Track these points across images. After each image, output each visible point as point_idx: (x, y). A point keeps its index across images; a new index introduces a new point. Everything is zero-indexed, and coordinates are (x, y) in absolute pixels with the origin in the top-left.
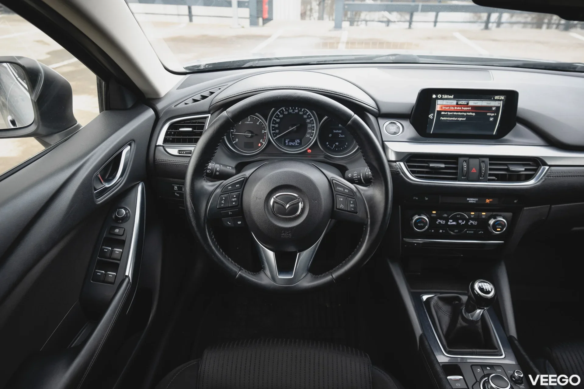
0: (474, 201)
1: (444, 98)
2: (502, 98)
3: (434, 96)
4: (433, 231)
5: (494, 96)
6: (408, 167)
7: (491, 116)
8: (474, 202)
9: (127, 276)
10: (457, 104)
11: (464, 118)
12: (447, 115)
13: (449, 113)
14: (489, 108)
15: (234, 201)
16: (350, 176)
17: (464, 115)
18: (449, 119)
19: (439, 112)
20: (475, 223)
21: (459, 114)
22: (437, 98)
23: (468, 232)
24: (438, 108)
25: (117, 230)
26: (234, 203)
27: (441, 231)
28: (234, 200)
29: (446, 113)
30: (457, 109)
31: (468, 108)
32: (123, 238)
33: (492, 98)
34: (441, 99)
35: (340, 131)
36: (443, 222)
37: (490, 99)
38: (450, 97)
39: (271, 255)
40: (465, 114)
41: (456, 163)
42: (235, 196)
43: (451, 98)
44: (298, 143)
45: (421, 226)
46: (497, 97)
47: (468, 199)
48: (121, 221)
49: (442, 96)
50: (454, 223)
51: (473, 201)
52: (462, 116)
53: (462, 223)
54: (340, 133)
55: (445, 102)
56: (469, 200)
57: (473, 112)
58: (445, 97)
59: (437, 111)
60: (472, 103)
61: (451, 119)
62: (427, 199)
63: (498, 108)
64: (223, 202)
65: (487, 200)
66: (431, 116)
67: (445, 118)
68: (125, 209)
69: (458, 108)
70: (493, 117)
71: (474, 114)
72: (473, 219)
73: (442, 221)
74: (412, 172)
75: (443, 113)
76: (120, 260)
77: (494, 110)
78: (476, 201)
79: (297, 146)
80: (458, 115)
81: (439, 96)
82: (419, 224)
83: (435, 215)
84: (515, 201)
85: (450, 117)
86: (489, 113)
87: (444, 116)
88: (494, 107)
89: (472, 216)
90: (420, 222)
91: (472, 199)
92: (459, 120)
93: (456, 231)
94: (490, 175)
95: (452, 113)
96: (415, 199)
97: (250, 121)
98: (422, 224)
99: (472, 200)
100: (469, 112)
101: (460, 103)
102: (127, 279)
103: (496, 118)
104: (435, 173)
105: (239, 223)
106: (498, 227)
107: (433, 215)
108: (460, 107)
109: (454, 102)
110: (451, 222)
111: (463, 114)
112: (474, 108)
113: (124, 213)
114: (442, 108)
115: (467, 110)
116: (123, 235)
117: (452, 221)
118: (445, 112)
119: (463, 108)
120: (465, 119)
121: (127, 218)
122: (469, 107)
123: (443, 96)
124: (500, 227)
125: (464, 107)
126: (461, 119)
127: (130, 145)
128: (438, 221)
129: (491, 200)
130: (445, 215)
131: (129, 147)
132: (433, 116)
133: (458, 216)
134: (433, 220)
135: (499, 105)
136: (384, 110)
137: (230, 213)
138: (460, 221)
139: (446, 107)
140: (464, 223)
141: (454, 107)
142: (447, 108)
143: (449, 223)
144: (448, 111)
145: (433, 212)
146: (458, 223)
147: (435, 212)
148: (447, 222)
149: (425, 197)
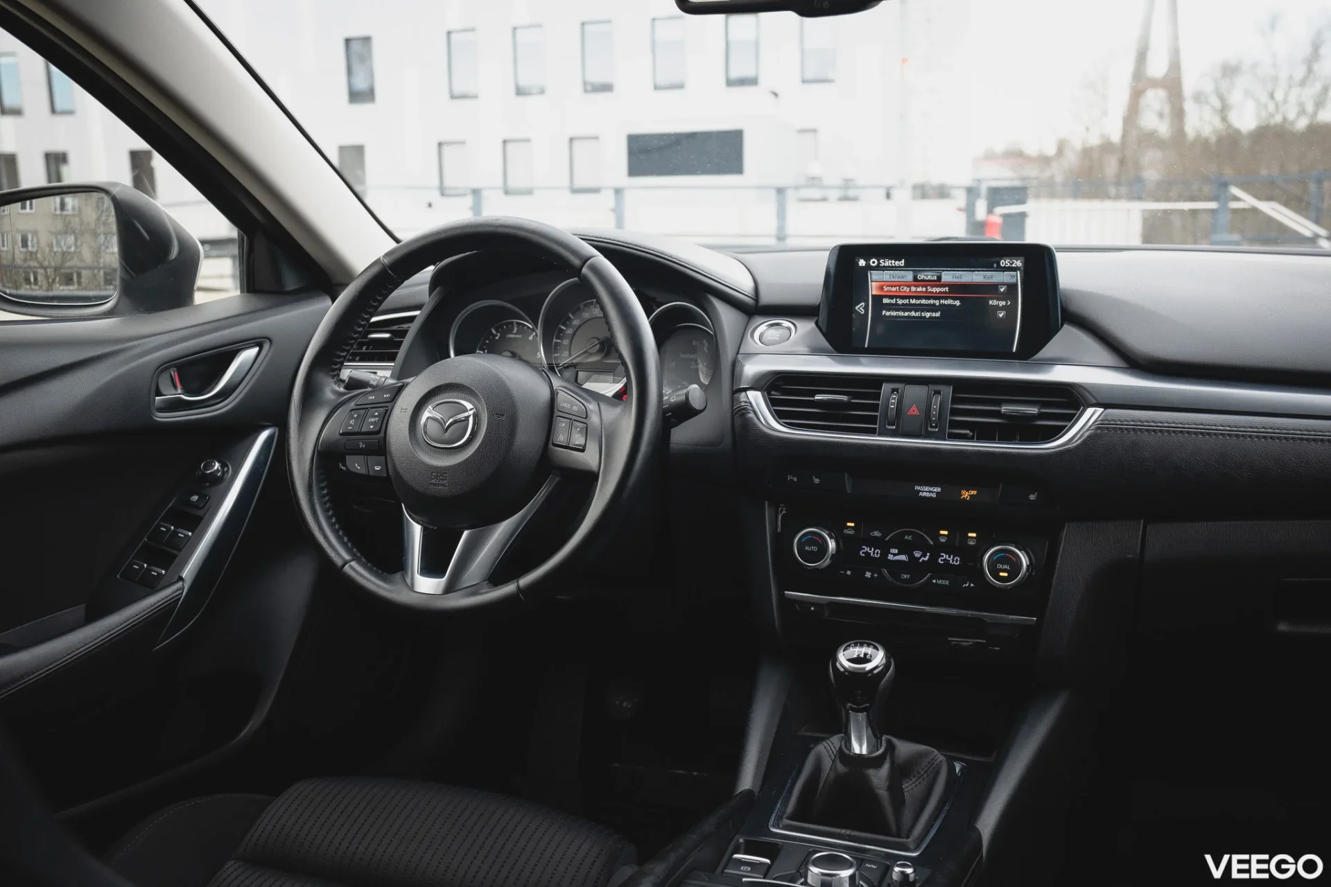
0: (933, 492)
1: (884, 266)
2: (1018, 263)
3: (862, 263)
4: (849, 573)
5: (998, 259)
6: (772, 403)
7: (997, 308)
8: (932, 495)
9: (181, 579)
10: (915, 279)
11: (936, 311)
12: (896, 304)
13: (900, 302)
14: (992, 288)
15: (372, 423)
17: (934, 305)
18: (901, 314)
19: (878, 299)
20: (955, 561)
21: (923, 301)
22: (869, 267)
23: (934, 581)
24: (873, 290)
25: (195, 498)
26: (372, 427)
27: (868, 575)
28: (373, 420)
29: (893, 301)
30: (916, 292)
31: (943, 290)
32: (200, 513)
33: (995, 265)
34: (878, 268)
36: (875, 553)
37: (988, 266)
38: (897, 263)
39: (417, 530)
40: (937, 303)
42: (376, 414)
43: (900, 267)
45: (810, 546)
46: (1005, 262)
47: (917, 488)
49: (879, 263)
50: (903, 558)
51: (930, 492)
52: (932, 308)
53: (923, 558)
55: (886, 276)
56: (919, 491)
57: (954, 299)
58: (887, 264)
59: (873, 296)
60: (948, 276)
61: (906, 314)
62: (817, 481)
63: (1012, 287)
64: (352, 422)
65: (963, 492)
66: (860, 308)
67: (894, 313)
68: (223, 465)
69: (919, 289)
70: (1003, 308)
71: (958, 303)
72: (948, 549)
73: (872, 549)
74: (779, 415)
75: (886, 301)
76: (180, 550)
77: (1003, 293)
78: (937, 493)
80: (920, 305)
81: (873, 262)
82: (807, 548)
83: (852, 532)
84: (1032, 497)
85: (904, 310)
86: (992, 299)
87: (890, 307)
88: (1003, 284)
89: (943, 540)
90: (811, 543)
91: (926, 489)
92: (925, 317)
93: (905, 576)
95: (906, 301)
96: (791, 480)
97: (516, 334)
98: (815, 549)
99: (928, 492)
100: (946, 298)
101: (921, 276)
102: (180, 584)
103: (1011, 310)
104: (832, 416)
105: (377, 468)
106: (1000, 566)
107: (846, 532)
108: (923, 287)
109: (908, 276)
110: (895, 555)
111: (932, 302)
112: (956, 289)
113: (216, 468)
114: (881, 288)
115: (940, 292)
116: (203, 507)
117: (896, 551)
118: (891, 297)
119: (930, 289)
120: (938, 314)
122: (944, 285)
123: (881, 261)
124: (1006, 567)
125: (932, 286)
126: (928, 315)
127: (260, 346)
128: (864, 549)
129: (973, 492)
130: (877, 534)
131: (255, 350)
132: (866, 308)
133: (906, 537)
134: (848, 546)
135: (1014, 281)
137: (362, 445)
138: (917, 554)
139: (892, 286)
140: (926, 559)
141: (909, 286)
142: (894, 289)
143: (890, 557)
144: (897, 297)
145: (849, 524)
146: (911, 556)
147: (853, 525)
148: (885, 553)
149: (814, 477)
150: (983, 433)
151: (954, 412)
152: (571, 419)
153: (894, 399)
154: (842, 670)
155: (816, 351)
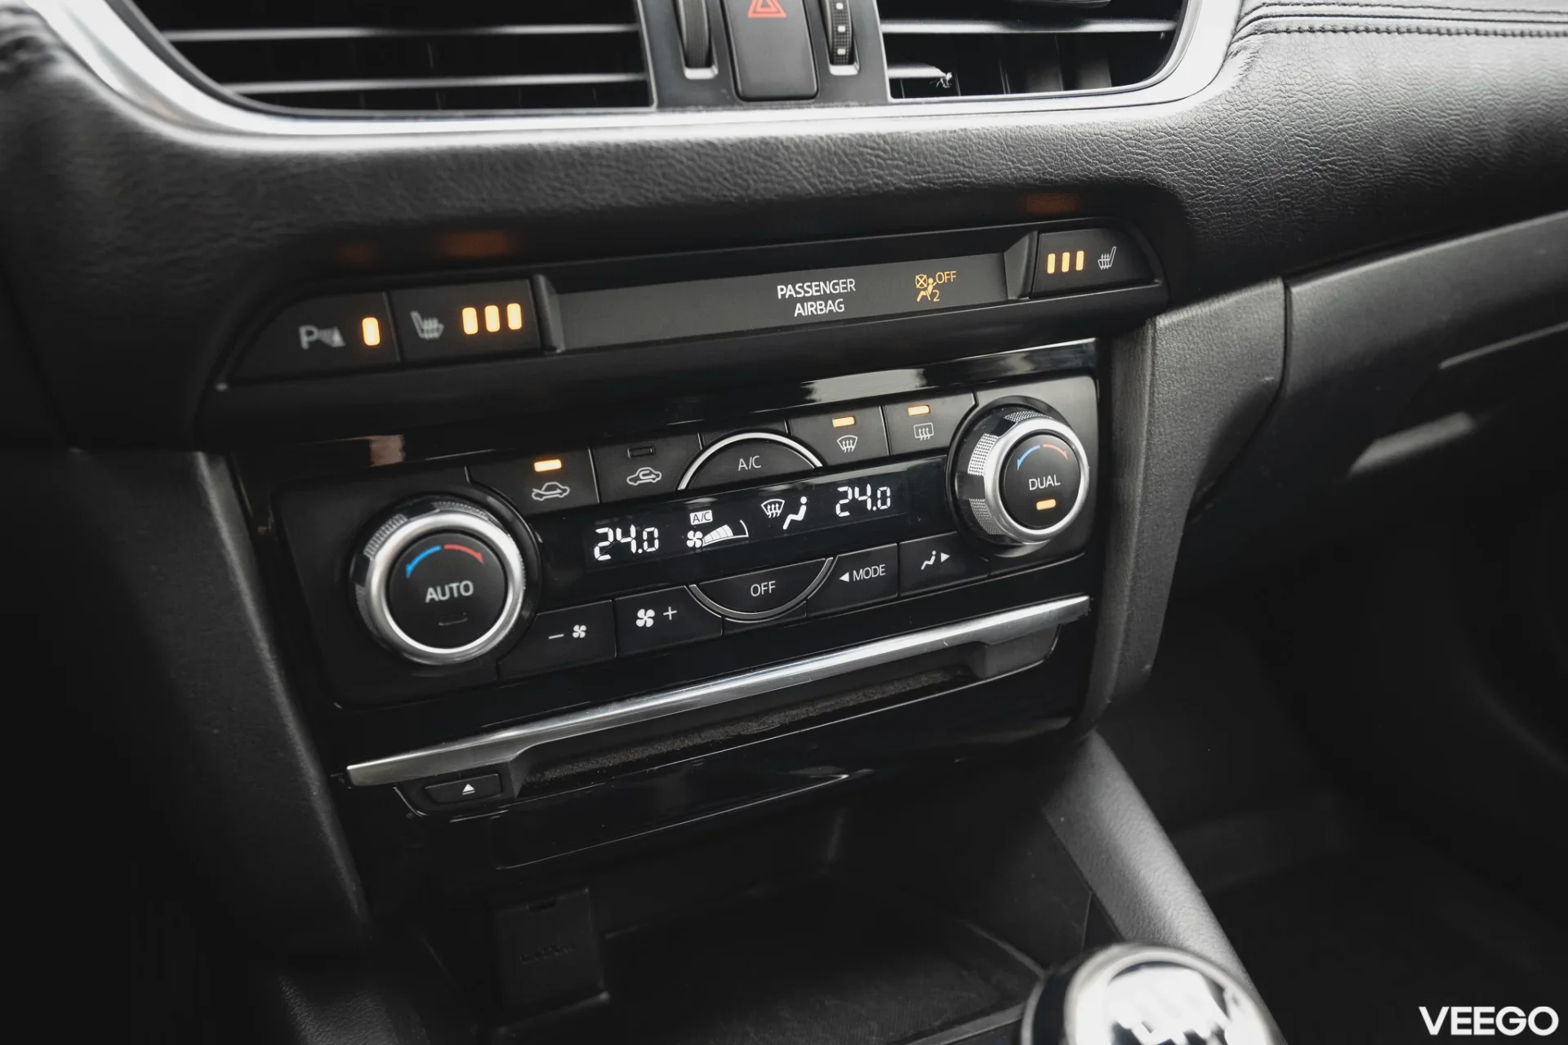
0: (833, 297)
4: (579, 631)
8: (832, 307)
20: (881, 499)
23: (846, 578)
27: (645, 618)
36: (643, 541)
47: (785, 291)
50: (731, 530)
51: (825, 297)
53: (791, 517)
56: (792, 301)
65: (920, 280)
73: (633, 530)
78: (847, 297)
82: (432, 594)
84: (1105, 261)
91: (813, 288)
93: (754, 589)
96: (317, 345)
98: (463, 588)
106: (1034, 486)
107: (543, 495)
110: (706, 529)
117: (707, 516)
124: (1049, 485)
128: (605, 537)
129: (947, 276)
133: (742, 465)
134: (555, 543)
140: (800, 517)
143: (694, 540)
145: (541, 466)
146: (759, 522)
147: (555, 464)
148: (677, 527)
149: (415, 315)
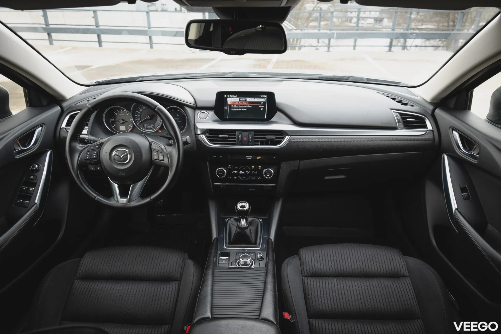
1: (231, 97)
2: (266, 96)
3: (225, 96)
4: (230, 178)
5: (260, 95)
6: (207, 137)
7: (261, 108)
8: (250, 158)
9: (36, 203)
10: (240, 100)
11: (245, 109)
12: (235, 107)
13: (236, 106)
14: (259, 103)
15: (94, 156)
16: (171, 143)
17: (245, 107)
18: (236, 109)
19: (230, 106)
20: (256, 172)
21: (242, 106)
22: (227, 97)
23: (251, 178)
24: (229, 103)
25: (32, 177)
26: (94, 157)
27: (235, 178)
28: (94, 154)
29: (234, 106)
30: (240, 104)
31: (247, 103)
32: (35, 181)
33: (260, 97)
34: (230, 97)
35: (178, 119)
36: (236, 172)
37: (258, 97)
38: (235, 96)
39: (116, 186)
40: (246, 106)
41: (235, 135)
42: (95, 153)
43: (235, 97)
44: (152, 127)
45: (220, 173)
46: (262, 96)
47: (247, 157)
48: (35, 172)
49: (230, 96)
50: (243, 173)
52: (244, 108)
54: (178, 120)
55: (232, 100)
57: (250, 105)
58: (232, 96)
59: (229, 105)
60: (248, 100)
61: (238, 109)
62: (221, 157)
63: (264, 102)
64: (88, 156)
65: (258, 157)
66: (225, 108)
67: (234, 109)
68: (38, 165)
69: (241, 103)
70: (262, 108)
71: (251, 106)
72: (254, 170)
74: (210, 141)
75: (232, 106)
76: (32, 194)
77: (262, 104)
78: (252, 158)
79: (152, 128)
80: (241, 107)
81: (228, 96)
83: (230, 168)
84: (274, 158)
85: (237, 108)
86: (259, 105)
87: (233, 108)
88: (262, 102)
89: (253, 168)
90: (220, 172)
92: (243, 110)
93: (244, 177)
94: (255, 141)
95: (238, 106)
96: (214, 157)
97: (122, 114)
98: (222, 173)
99: (249, 157)
100: (248, 105)
101: (241, 99)
102: (36, 205)
103: (264, 108)
104: (224, 141)
105: (99, 168)
106: (267, 174)
107: (229, 168)
108: (242, 102)
109: (238, 100)
110: (241, 172)
111: (244, 106)
112: (250, 103)
113: (37, 167)
114: (231, 103)
115: (246, 104)
116: (35, 180)
117: (241, 171)
118: (234, 105)
119: (243, 103)
120: (246, 109)
121: (39, 171)
122: (246, 102)
123: (231, 96)
124: (269, 174)
125: (244, 102)
126: (243, 109)
127: (42, 126)
128: (233, 171)
129: (260, 157)
130: (236, 168)
131: (41, 128)
132: (227, 108)
133: (244, 168)
134: (229, 171)
135: (265, 101)
136: (199, 105)
137: (92, 162)
138: (247, 172)
139: (234, 102)
140: (249, 173)
141: (238, 102)
142: (234, 103)
143: (240, 173)
144: (235, 105)
145: (229, 166)
146: (245, 172)
147: (230, 166)
148: (239, 172)
150: (262, 143)
151: (255, 138)
152: (157, 152)
153: (240, 136)
154: (239, 209)
155: (215, 122)
